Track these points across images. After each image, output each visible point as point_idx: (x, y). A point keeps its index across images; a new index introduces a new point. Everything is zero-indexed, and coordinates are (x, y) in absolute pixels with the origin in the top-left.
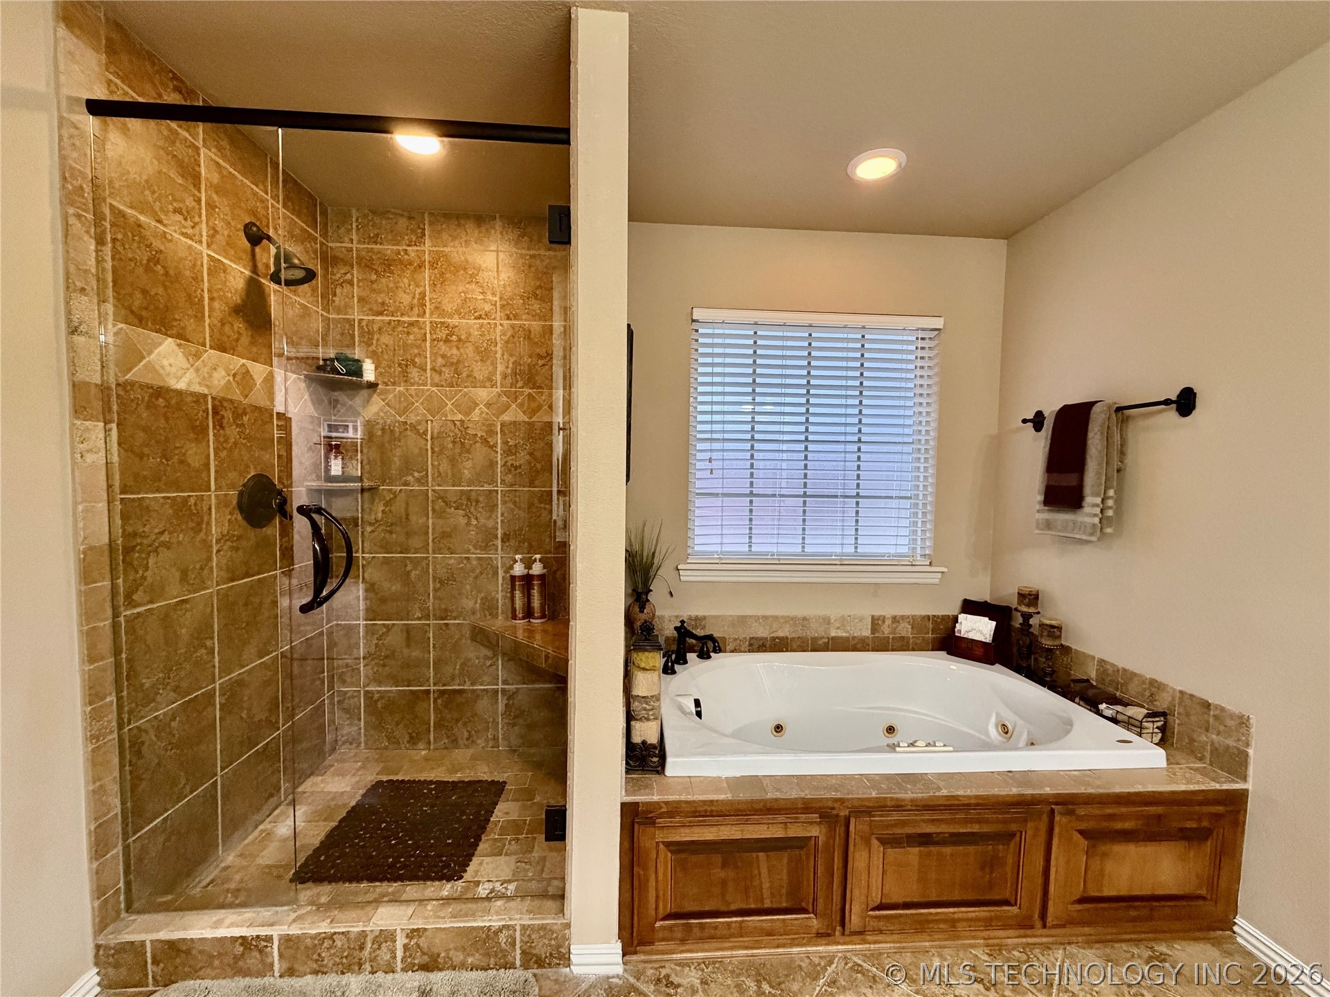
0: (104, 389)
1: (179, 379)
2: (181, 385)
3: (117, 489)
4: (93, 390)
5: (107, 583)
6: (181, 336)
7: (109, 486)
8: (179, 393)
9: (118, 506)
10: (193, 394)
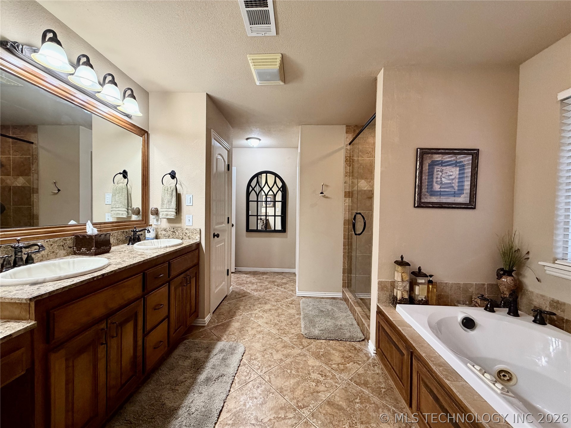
0: (349, 192)
1: (365, 188)
2: (365, 189)
3: (350, 210)
4: (347, 192)
5: (347, 226)
6: (366, 179)
7: (349, 209)
8: (365, 191)
9: (350, 213)
10: (368, 190)
